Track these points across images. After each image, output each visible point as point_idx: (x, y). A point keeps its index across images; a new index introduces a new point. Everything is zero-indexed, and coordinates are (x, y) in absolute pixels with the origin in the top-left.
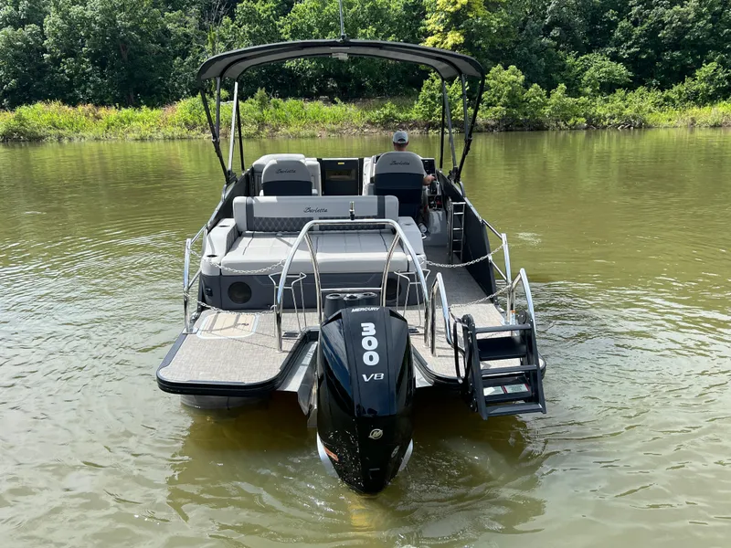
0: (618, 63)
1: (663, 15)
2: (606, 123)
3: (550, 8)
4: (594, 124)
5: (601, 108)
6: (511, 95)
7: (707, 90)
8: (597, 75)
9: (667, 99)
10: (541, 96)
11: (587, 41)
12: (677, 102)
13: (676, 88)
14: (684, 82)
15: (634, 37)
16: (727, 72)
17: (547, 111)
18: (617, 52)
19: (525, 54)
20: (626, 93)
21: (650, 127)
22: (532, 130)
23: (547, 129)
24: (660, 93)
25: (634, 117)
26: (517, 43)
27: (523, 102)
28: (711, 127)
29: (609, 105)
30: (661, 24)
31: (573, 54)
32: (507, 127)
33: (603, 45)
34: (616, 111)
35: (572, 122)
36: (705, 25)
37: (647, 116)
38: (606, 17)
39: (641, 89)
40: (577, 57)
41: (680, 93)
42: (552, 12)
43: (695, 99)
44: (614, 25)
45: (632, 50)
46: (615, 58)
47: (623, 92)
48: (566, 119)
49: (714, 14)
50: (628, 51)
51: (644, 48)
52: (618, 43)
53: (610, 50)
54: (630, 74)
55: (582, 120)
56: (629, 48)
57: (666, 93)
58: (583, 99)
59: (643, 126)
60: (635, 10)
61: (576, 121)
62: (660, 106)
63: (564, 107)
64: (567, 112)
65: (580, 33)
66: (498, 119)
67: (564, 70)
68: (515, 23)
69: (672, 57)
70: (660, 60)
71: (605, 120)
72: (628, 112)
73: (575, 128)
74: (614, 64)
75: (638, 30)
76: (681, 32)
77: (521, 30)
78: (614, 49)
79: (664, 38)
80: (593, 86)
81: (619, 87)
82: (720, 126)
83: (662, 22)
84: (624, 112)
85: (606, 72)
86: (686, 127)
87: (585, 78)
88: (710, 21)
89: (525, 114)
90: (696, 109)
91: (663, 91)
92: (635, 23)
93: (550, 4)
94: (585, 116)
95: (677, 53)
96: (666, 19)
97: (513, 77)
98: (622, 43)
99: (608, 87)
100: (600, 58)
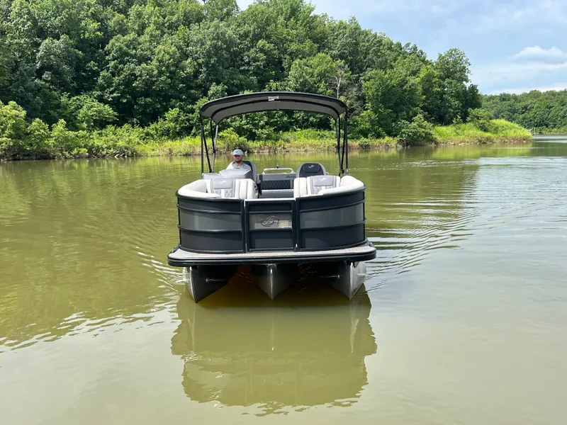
0: (105, 104)
1: (134, 69)
2: (104, 153)
3: (39, 55)
4: (94, 154)
5: (97, 140)
6: (15, 127)
7: (176, 128)
8: (90, 113)
9: (147, 134)
10: (44, 129)
11: (75, 84)
12: (155, 136)
13: (152, 126)
14: (158, 122)
15: (114, 85)
16: (186, 116)
17: (51, 142)
18: (102, 96)
19: (22, 92)
20: (116, 128)
21: (140, 156)
22: (39, 159)
23: (54, 158)
24: (141, 130)
25: (126, 148)
26: (11, 82)
27: (28, 134)
28: (184, 155)
29: (104, 138)
30: (133, 77)
31: (66, 94)
32: (15, 155)
33: (91, 89)
34: (111, 143)
35: (75, 152)
36: (166, 80)
37: (137, 147)
38: (88, 67)
39: (126, 126)
40: (69, 97)
41: (157, 130)
42: (41, 58)
43: (168, 135)
44: (97, 74)
45: (115, 95)
46: (101, 99)
47: (113, 128)
48: (70, 149)
49: (170, 72)
50: (112, 96)
51: (123, 94)
52: (102, 88)
53: (97, 93)
54: (116, 113)
55: (84, 151)
56: (112, 93)
57: (146, 129)
58: (81, 133)
59: (135, 155)
60: (112, 64)
61: (79, 151)
62: (144, 139)
63: (66, 139)
64: (70, 143)
65: (69, 79)
66: (5, 150)
67: (59, 108)
68: (8, 63)
69: (145, 102)
70: (137, 104)
71: (103, 150)
72: (121, 143)
73: (78, 157)
74: (102, 105)
75: (116, 79)
76: (149, 83)
77: (14, 70)
78: (99, 93)
79: (137, 87)
80: (88, 122)
81: (109, 123)
82: (190, 155)
83: (134, 75)
84: (118, 144)
85: (96, 111)
86: (167, 155)
87: (80, 115)
88: (169, 77)
89: (31, 145)
90: (170, 142)
91: (143, 128)
92: (113, 74)
93: (38, 51)
94: (85, 147)
95: (148, 99)
96: (138, 73)
97: (14, 112)
98: (105, 89)
99: (101, 123)
100: (89, 100)
